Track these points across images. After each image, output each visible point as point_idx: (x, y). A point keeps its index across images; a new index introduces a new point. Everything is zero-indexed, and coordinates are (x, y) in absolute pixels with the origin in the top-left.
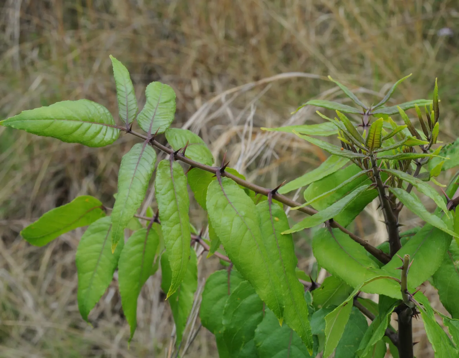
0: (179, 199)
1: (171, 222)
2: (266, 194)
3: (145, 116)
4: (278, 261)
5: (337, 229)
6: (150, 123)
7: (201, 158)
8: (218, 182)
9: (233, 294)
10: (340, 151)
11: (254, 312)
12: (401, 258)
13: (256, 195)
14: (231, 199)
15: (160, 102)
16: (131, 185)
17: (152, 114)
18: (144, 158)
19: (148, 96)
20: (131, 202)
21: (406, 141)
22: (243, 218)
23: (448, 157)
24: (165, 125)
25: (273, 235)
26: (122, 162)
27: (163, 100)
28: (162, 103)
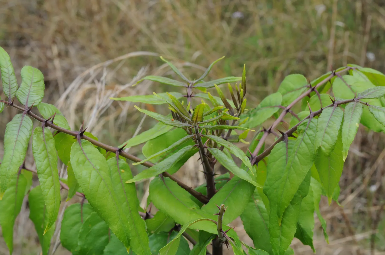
0: (51, 157)
1: (46, 175)
2: (114, 152)
3: (22, 92)
4: (125, 203)
5: (168, 178)
6: (26, 98)
7: (64, 125)
8: (78, 144)
9: (86, 222)
10: (171, 121)
11: (102, 235)
12: (218, 207)
13: (107, 152)
14: (89, 156)
15: (33, 82)
16: (14, 147)
17: (27, 91)
18: (23, 126)
19: (23, 76)
20: (15, 160)
21: (222, 116)
22: (98, 171)
23: (252, 119)
24: (38, 99)
25: (120, 184)
26: (6, 128)
27: (35, 80)
28: (35, 82)
